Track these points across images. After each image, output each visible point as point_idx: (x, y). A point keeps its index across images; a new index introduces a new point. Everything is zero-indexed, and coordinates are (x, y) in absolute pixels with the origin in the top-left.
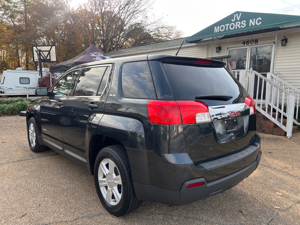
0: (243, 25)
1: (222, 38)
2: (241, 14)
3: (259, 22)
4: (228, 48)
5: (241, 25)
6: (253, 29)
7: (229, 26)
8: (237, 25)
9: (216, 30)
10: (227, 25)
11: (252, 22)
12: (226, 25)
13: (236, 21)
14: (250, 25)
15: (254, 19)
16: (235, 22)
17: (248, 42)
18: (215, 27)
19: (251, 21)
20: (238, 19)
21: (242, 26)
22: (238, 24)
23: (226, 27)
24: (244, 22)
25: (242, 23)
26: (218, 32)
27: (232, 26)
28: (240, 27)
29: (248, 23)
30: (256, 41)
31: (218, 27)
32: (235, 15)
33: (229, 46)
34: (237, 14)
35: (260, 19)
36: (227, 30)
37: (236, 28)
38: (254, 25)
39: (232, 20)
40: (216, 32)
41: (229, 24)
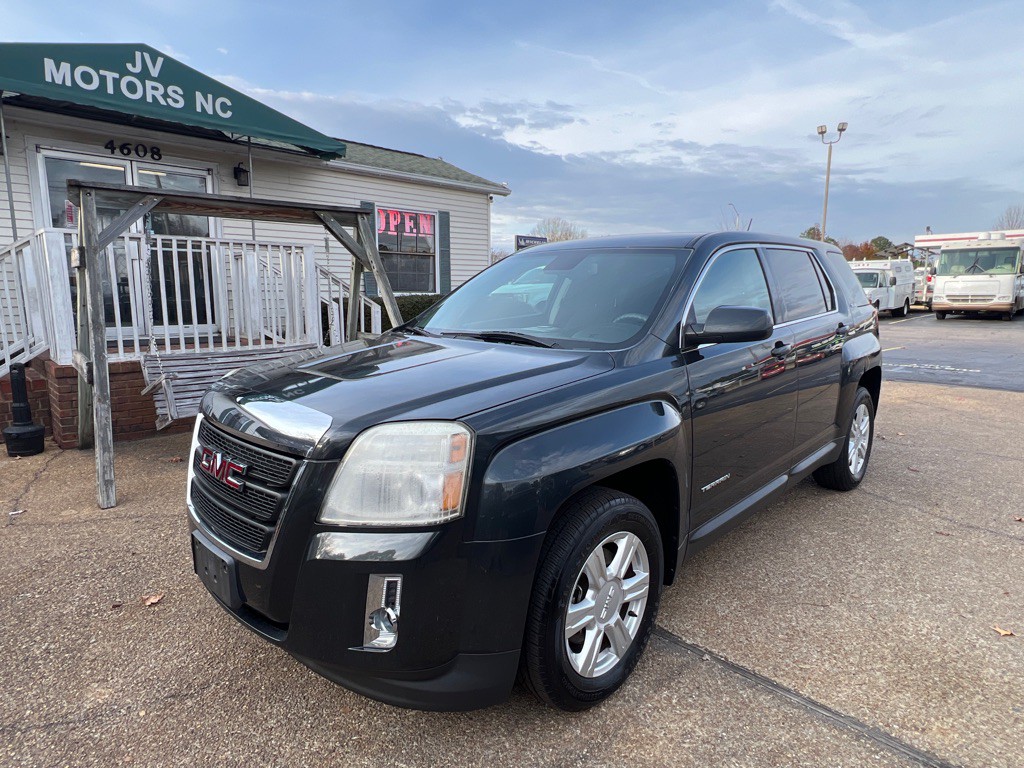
0: (175, 101)
2: (160, 60)
3: (224, 107)
5: (166, 95)
6: (210, 125)
7: (116, 82)
8: (153, 91)
9: (57, 73)
10: (110, 76)
11: (204, 103)
13: (144, 75)
14: (199, 109)
15: (210, 96)
16: (141, 77)
17: (124, 148)
18: (49, 62)
19: (198, 95)
20: (154, 73)
21: (169, 100)
22: (154, 88)
23: (103, 79)
24: (175, 92)
25: (170, 93)
26: (68, 83)
27: (132, 87)
28: (163, 102)
29: (190, 100)
30: (156, 153)
31: (65, 66)
32: (139, 54)
34: (147, 55)
35: (229, 103)
36: (110, 90)
37: (149, 99)
38: (210, 112)
39: (129, 66)
40: (59, 81)
41: (117, 76)
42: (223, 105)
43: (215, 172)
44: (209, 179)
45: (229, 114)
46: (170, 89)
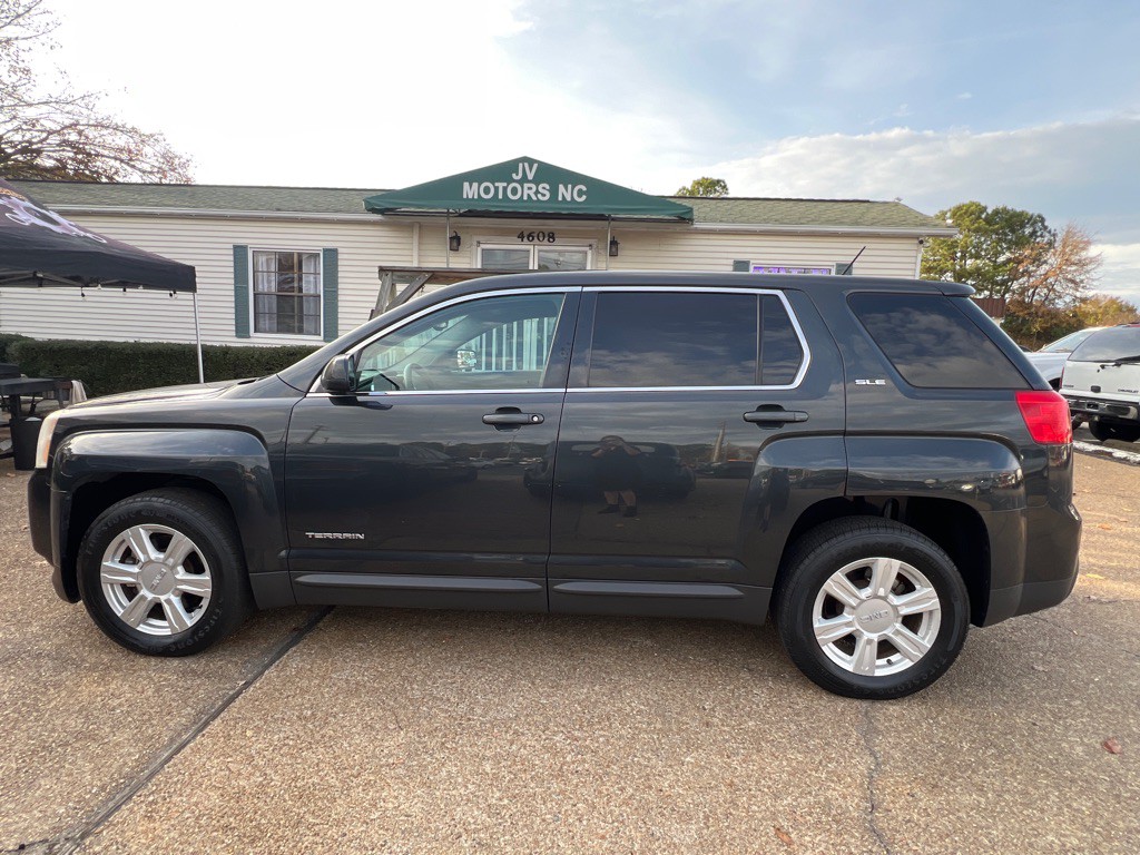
0: (544, 195)
1: (461, 215)
2: (535, 166)
3: (580, 193)
4: (479, 243)
5: (537, 192)
6: (568, 209)
7: (505, 189)
8: (528, 191)
9: (470, 191)
10: (501, 185)
11: (565, 192)
12: (497, 184)
13: (525, 179)
14: (560, 199)
15: (570, 186)
16: (521, 182)
17: (531, 236)
18: (466, 185)
19: (561, 187)
20: (530, 177)
21: (539, 196)
22: (530, 188)
23: (496, 189)
24: (544, 188)
25: (540, 190)
26: (476, 197)
27: (514, 191)
28: (534, 198)
29: (554, 192)
30: (551, 237)
31: (475, 185)
32: (521, 165)
33: (481, 239)
34: (526, 165)
35: (584, 189)
36: (500, 197)
37: (525, 198)
38: (569, 199)
39: (514, 175)
40: (470, 197)
41: (505, 184)
42: (580, 190)
43: (595, 246)
44: (589, 253)
45: (584, 197)
46: (541, 186)
